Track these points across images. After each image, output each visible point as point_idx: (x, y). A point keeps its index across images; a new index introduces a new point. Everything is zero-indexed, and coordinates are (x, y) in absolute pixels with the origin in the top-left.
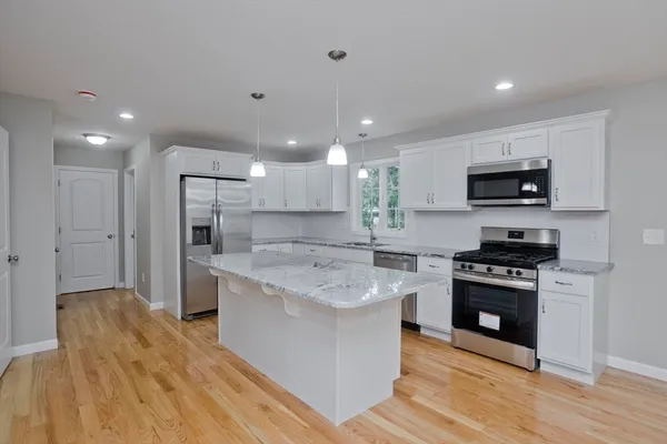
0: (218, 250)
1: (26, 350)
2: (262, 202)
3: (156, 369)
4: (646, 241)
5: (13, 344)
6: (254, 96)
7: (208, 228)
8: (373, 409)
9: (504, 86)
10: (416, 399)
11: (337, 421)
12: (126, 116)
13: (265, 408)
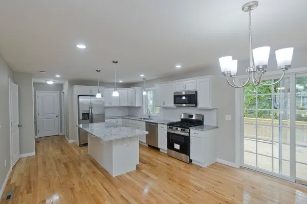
0: (92, 122)
1: (25, 155)
2: (110, 103)
3: (65, 161)
4: (226, 119)
5: (20, 154)
6: (97, 71)
7: (88, 114)
8: (128, 173)
9: (178, 66)
10: (144, 171)
11: (114, 176)
12: (58, 76)
13: (94, 172)
